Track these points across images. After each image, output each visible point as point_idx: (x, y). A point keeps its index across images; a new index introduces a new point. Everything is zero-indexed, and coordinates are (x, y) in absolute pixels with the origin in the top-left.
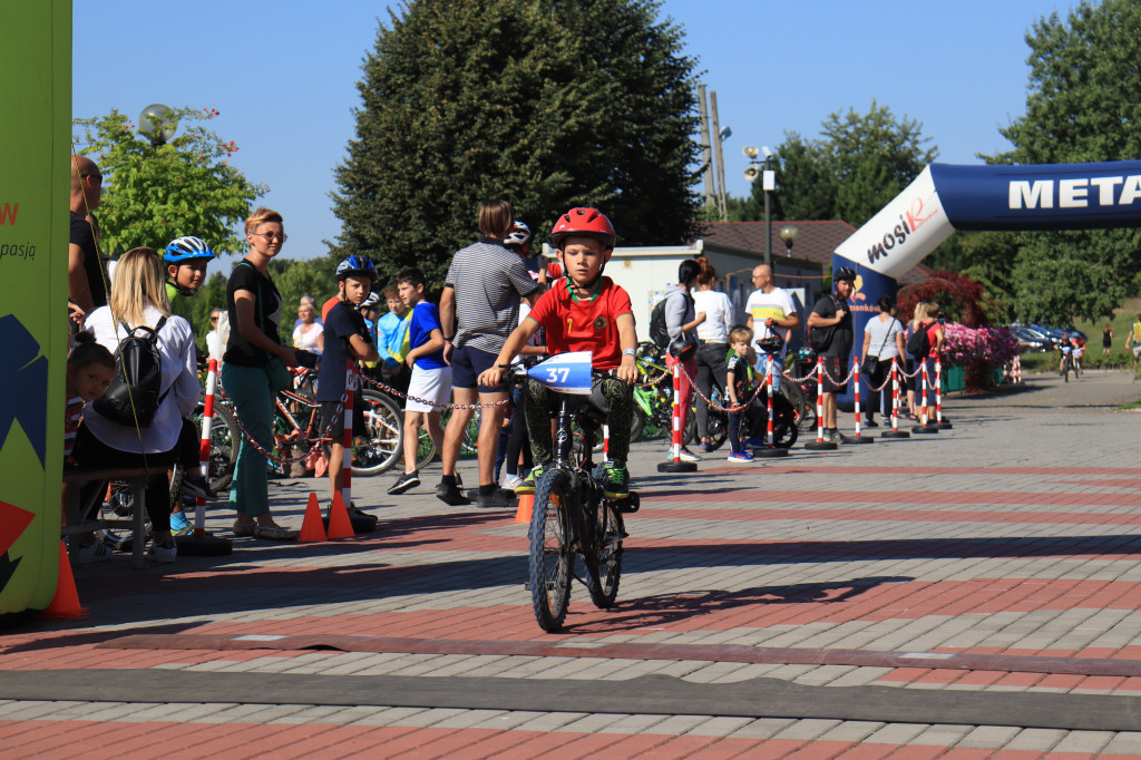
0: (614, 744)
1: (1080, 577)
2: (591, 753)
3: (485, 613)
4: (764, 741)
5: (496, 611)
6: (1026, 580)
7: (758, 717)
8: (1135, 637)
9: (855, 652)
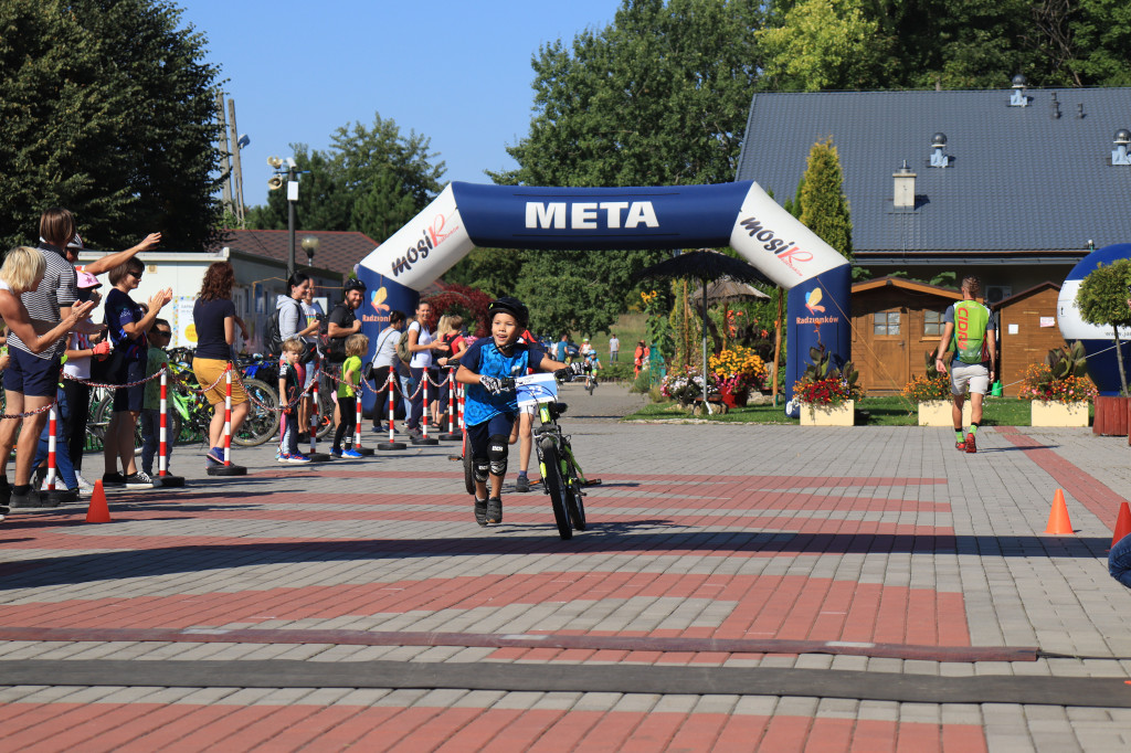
0: (272, 713)
1: (634, 570)
2: (255, 722)
3: (97, 605)
4: (405, 709)
5: (106, 603)
6: (587, 573)
7: (395, 689)
8: (694, 620)
9: (460, 634)
